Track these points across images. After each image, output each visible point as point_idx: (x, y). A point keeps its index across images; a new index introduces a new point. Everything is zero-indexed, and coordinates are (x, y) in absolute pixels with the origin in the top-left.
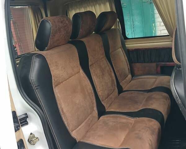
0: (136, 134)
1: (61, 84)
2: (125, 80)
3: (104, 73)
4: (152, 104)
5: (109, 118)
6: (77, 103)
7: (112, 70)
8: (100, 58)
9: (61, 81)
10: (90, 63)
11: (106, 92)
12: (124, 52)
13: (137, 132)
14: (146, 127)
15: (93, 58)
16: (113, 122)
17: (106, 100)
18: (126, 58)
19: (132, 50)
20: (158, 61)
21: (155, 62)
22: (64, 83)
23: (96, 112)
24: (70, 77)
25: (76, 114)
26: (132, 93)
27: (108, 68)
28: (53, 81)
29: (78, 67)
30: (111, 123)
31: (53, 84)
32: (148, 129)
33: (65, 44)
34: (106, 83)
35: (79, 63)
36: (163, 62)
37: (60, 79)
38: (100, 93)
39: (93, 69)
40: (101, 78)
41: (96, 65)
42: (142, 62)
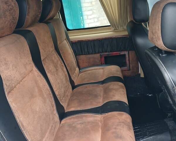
0: (113, 133)
1: (15, 89)
2: (74, 74)
3: (58, 69)
4: (114, 96)
5: (72, 120)
6: (38, 111)
7: (63, 64)
8: (51, 51)
9: (14, 85)
10: (42, 58)
11: (63, 90)
12: (69, 44)
13: (114, 130)
14: (120, 122)
15: (45, 51)
16: (80, 123)
17: (64, 99)
18: (72, 51)
19: (76, 42)
20: (102, 52)
21: (98, 53)
22: (17, 87)
23: (57, 115)
24: (24, 78)
25: (39, 125)
26: (86, 87)
27: (59, 62)
28: (5, 87)
29: (30, 63)
30: (79, 126)
31: (5, 90)
32: (123, 124)
33: (11, 34)
34: (61, 79)
35: (31, 58)
36: (106, 52)
37: (13, 82)
38: (57, 92)
39: (46, 65)
40: (56, 75)
41: (48, 60)
42: (87, 54)
